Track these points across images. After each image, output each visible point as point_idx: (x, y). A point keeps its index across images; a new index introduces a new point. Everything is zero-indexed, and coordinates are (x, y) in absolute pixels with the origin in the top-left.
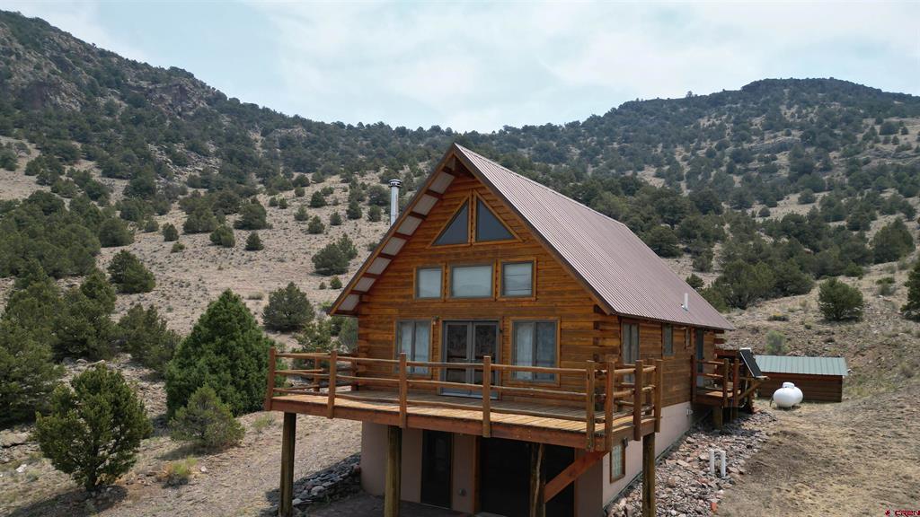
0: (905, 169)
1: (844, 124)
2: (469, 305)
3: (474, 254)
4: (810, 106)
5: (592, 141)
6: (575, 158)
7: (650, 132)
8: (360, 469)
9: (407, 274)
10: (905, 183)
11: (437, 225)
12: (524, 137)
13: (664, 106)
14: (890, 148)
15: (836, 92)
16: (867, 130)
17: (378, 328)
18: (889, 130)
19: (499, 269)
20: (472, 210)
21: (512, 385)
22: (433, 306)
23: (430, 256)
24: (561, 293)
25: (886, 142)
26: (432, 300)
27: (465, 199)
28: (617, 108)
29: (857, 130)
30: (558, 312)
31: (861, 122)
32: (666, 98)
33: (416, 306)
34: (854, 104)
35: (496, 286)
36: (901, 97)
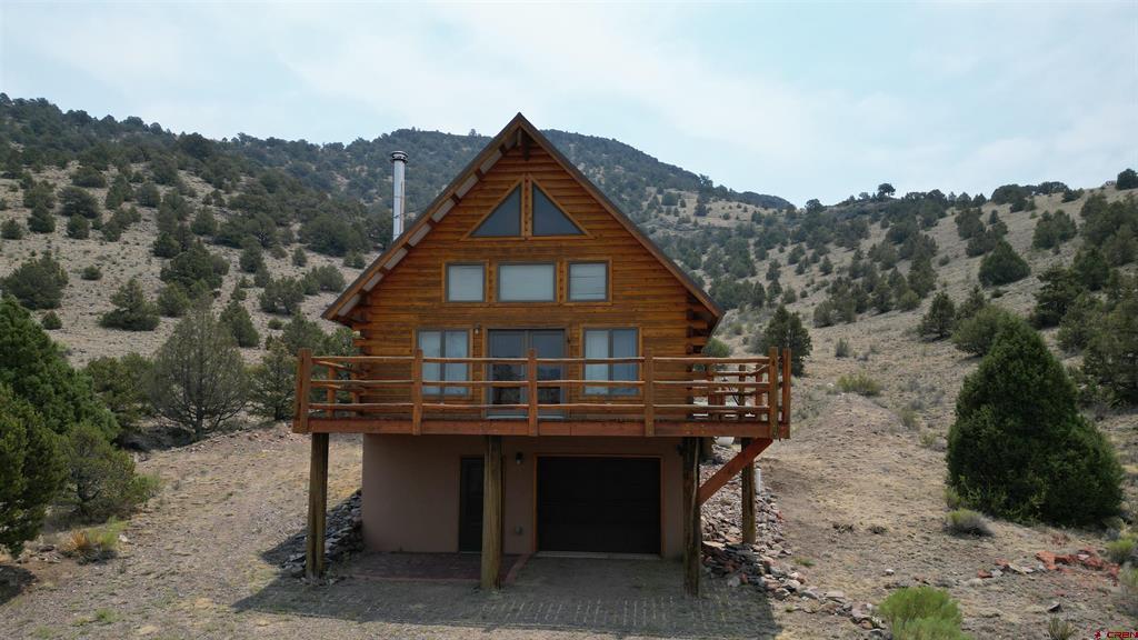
0: (686, 241)
1: (629, 189)
2: (524, 310)
3: (530, 250)
4: (597, 167)
5: (362, 170)
6: (342, 189)
7: (433, 169)
8: (361, 522)
9: (432, 271)
10: (689, 255)
11: (476, 213)
12: (271, 152)
13: (445, 141)
14: (672, 219)
15: (618, 155)
16: (651, 199)
17: (385, 339)
18: (670, 201)
19: (565, 269)
20: (526, 198)
21: (585, 401)
22: (472, 311)
23: (466, 250)
24: (644, 298)
25: (668, 213)
26: (471, 304)
27: (516, 184)
28: (389, 134)
29: (642, 196)
30: (638, 319)
31: (644, 189)
32: (446, 133)
33: (445, 311)
34: (635, 171)
35: (561, 289)
36: (674, 169)
